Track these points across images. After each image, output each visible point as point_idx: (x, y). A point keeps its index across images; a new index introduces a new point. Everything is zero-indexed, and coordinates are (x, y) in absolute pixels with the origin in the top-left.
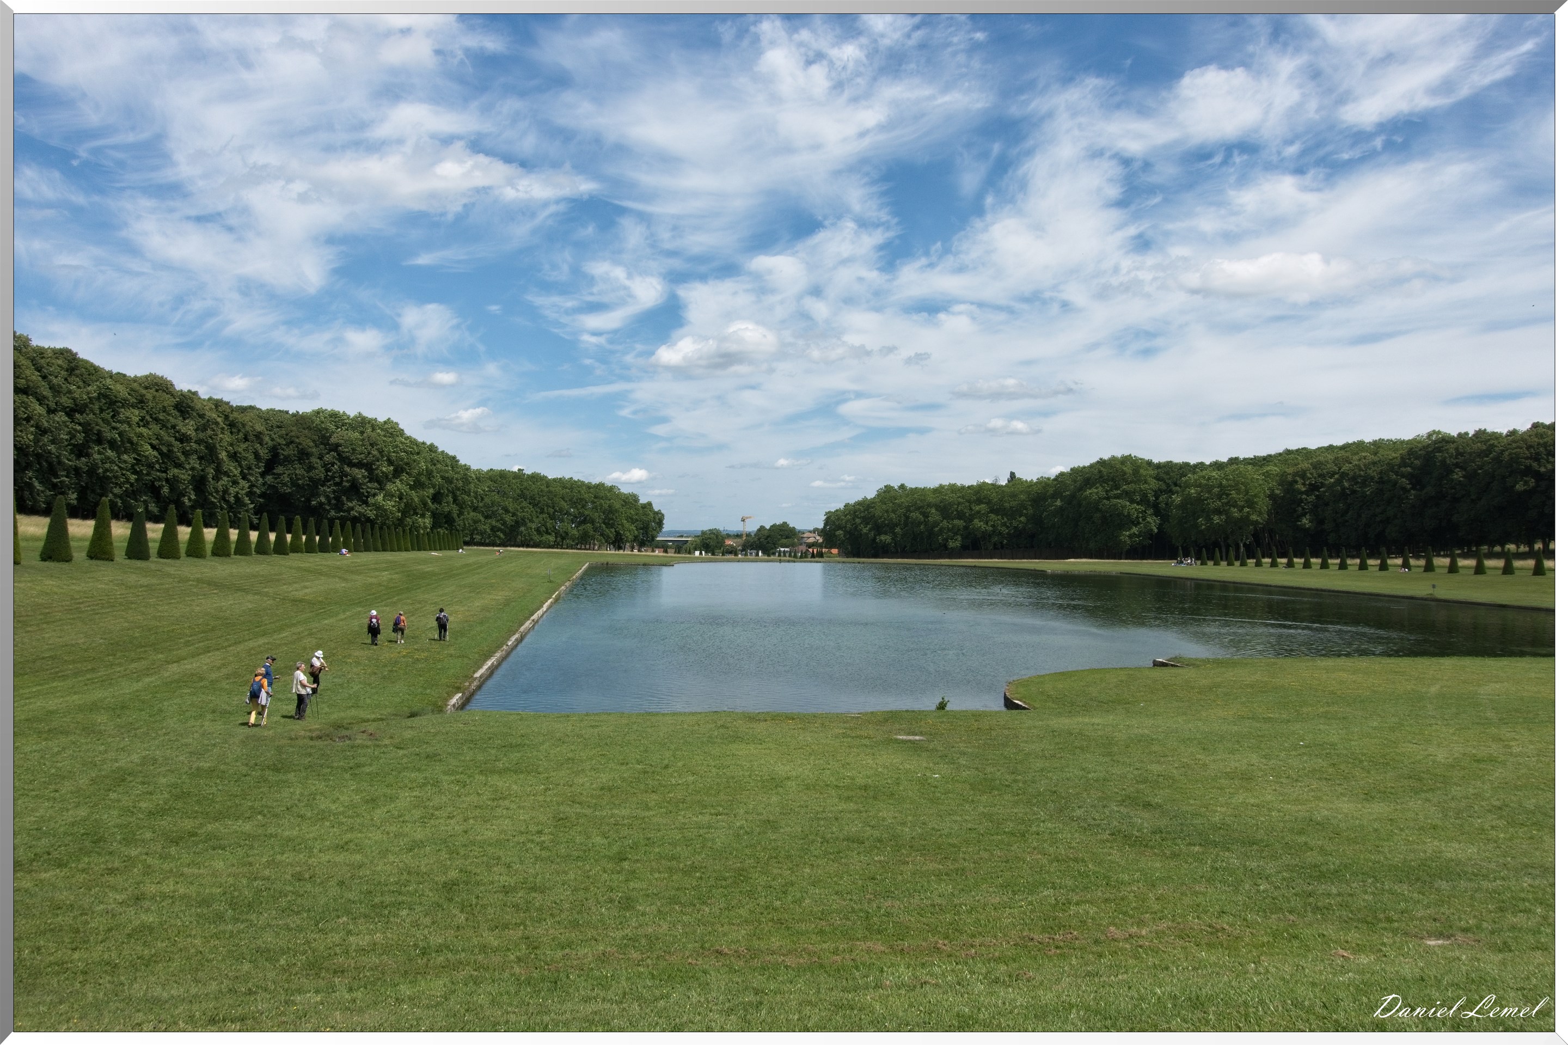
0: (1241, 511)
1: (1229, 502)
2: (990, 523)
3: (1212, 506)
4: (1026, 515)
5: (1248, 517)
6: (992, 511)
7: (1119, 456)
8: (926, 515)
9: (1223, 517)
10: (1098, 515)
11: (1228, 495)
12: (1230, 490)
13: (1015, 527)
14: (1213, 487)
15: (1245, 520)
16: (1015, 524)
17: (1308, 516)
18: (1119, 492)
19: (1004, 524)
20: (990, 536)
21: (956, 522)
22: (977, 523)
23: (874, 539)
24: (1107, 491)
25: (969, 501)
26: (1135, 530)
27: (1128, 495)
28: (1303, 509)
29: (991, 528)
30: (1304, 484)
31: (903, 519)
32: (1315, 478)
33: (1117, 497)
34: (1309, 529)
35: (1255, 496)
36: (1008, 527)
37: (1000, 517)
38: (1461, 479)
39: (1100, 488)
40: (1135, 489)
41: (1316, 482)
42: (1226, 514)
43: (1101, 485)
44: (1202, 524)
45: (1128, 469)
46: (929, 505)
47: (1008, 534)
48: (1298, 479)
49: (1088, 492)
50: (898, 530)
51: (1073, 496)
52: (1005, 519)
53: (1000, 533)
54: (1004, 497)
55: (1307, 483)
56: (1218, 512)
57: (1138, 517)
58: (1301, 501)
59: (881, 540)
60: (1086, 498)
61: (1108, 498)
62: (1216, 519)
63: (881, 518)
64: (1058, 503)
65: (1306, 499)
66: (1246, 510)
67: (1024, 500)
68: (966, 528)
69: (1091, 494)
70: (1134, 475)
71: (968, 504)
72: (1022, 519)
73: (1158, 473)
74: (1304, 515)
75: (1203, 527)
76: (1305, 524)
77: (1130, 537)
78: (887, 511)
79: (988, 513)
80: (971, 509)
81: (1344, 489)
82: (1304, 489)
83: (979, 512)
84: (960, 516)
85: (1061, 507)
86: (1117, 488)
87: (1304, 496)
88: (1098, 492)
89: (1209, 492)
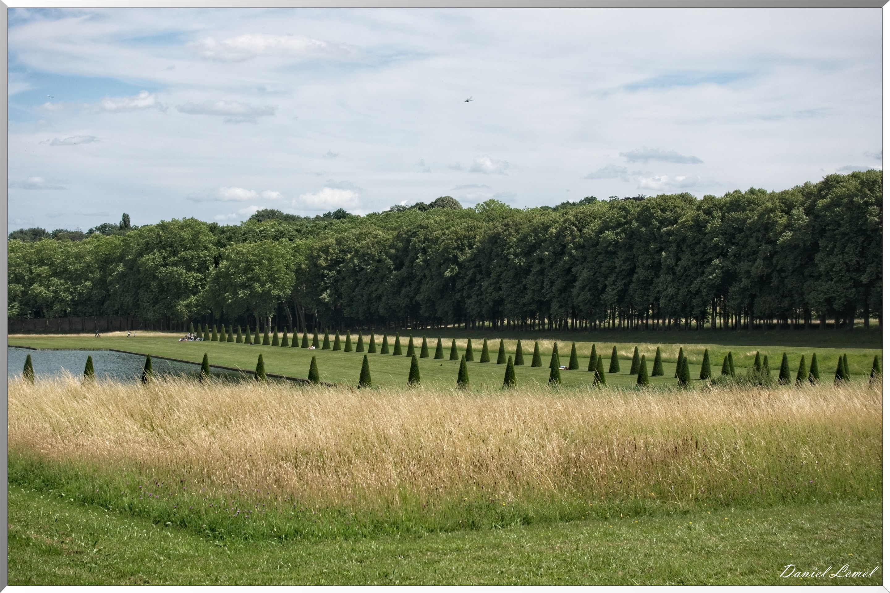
0: (262, 286)
1: (252, 277)
2: (52, 289)
3: (239, 280)
4: (91, 280)
5: (269, 291)
7: (181, 219)
9: (247, 292)
10: (154, 284)
11: (253, 270)
12: (255, 266)
14: (239, 262)
15: (266, 296)
16: (79, 288)
17: (328, 291)
18: (176, 258)
22: (37, 288)
24: (164, 258)
25: (30, 263)
26: (193, 299)
27: (186, 263)
28: (326, 283)
29: (52, 294)
30: (326, 259)
32: (337, 254)
33: (175, 264)
34: (328, 303)
35: (278, 271)
36: (71, 293)
37: (62, 281)
38: (421, 263)
39: (158, 255)
40: (193, 256)
41: (337, 258)
42: (250, 289)
43: (159, 251)
44: (229, 299)
45: (187, 235)
47: (72, 300)
48: (321, 254)
49: (146, 257)
51: (134, 261)
52: (69, 284)
53: (63, 300)
54: (68, 258)
55: (329, 258)
56: (244, 286)
57: (196, 286)
58: (323, 275)
60: (144, 264)
61: (165, 265)
62: (241, 294)
64: (121, 268)
65: (328, 274)
66: (268, 285)
67: (90, 262)
68: (24, 293)
69: (148, 260)
70: (193, 240)
72: (88, 283)
73: (220, 240)
74: (325, 289)
75: (230, 301)
76: (325, 299)
77: (188, 306)
79: (51, 276)
80: (31, 273)
81: (355, 265)
82: (324, 265)
83: (39, 275)
85: (122, 272)
86: (175, 253)
87: (326, 271)
88: (154, 259)
89: (237, 267)
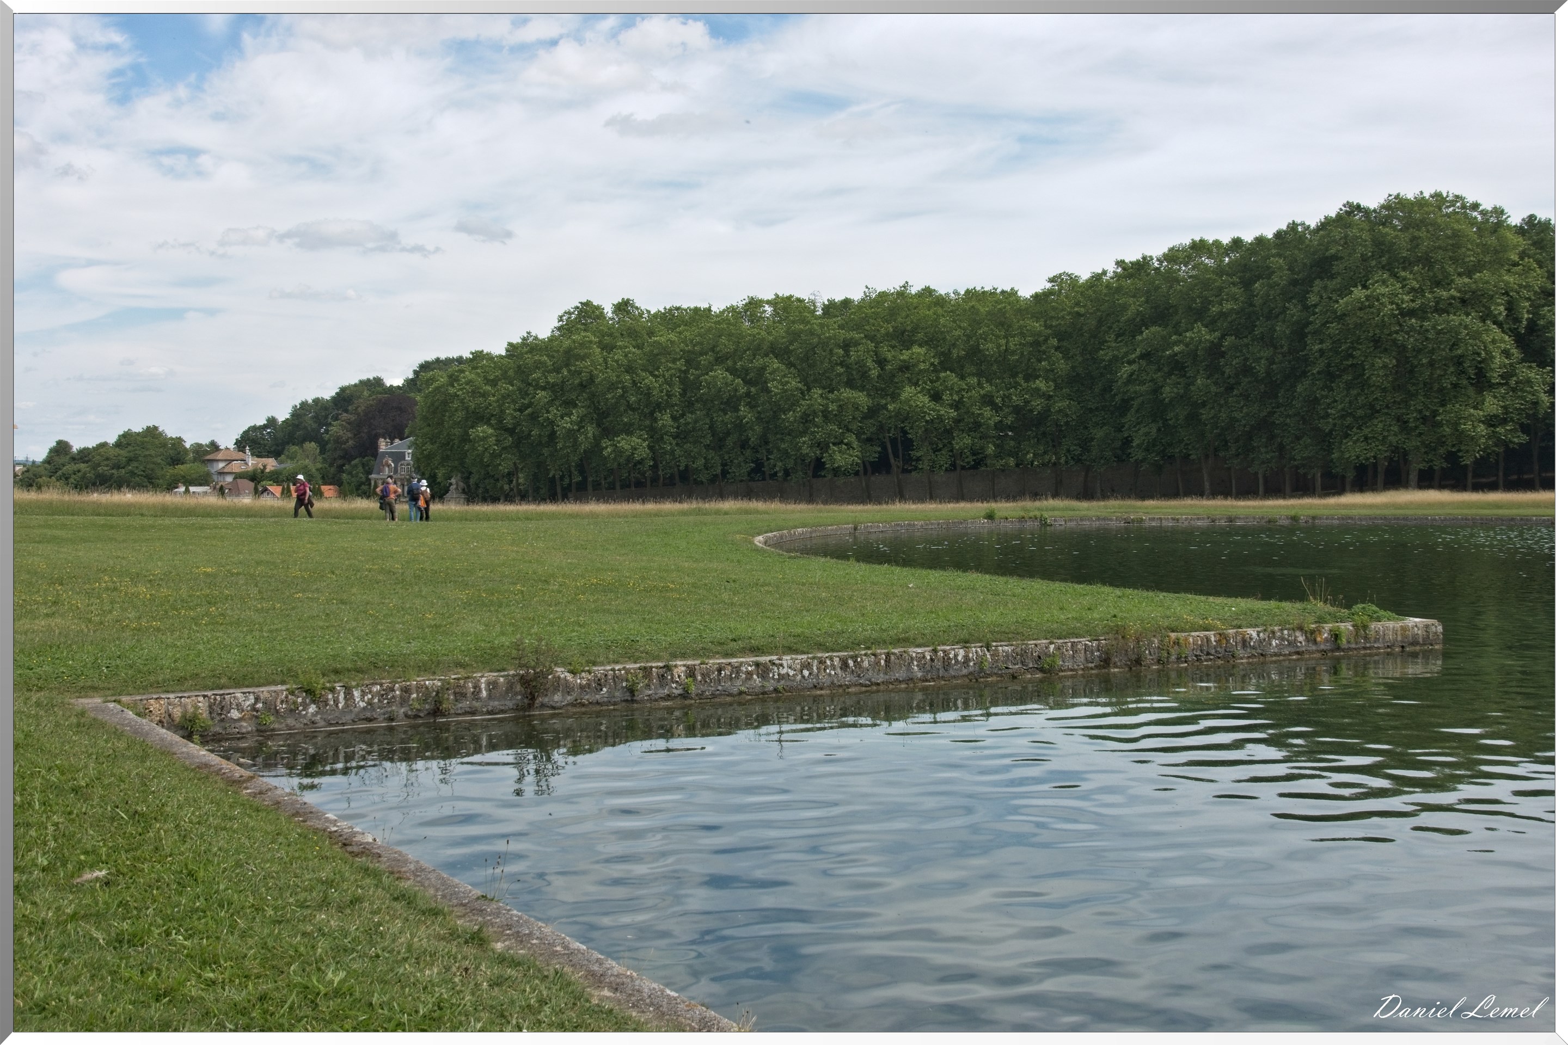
2: (948, 398)
4: (1048, 375)
6: (946, 362)
8: (757, 379)
13: (1017, 410)
16: (1019, 399)
19: (988, 400)
20: (949, 432)
21: (847, 393)
22: (909, 398)
23: (596, 448)
29: (950, 413)
31: (677, 390)
36: (998, 409)
37: (972, 381)
46: (757, 349)
47: (1001, 426)
50: (665, 420)
52: (990, 387)
53: (979, 426)
59: (618, 452)
63: (612, 387)
68: (876, 412)
71: (872, 345)
72: (1039, 385)
78: (629, 369)
79: (937, 371)
80: (884, 360)
83: (908, 368)
84: (857, 378)
